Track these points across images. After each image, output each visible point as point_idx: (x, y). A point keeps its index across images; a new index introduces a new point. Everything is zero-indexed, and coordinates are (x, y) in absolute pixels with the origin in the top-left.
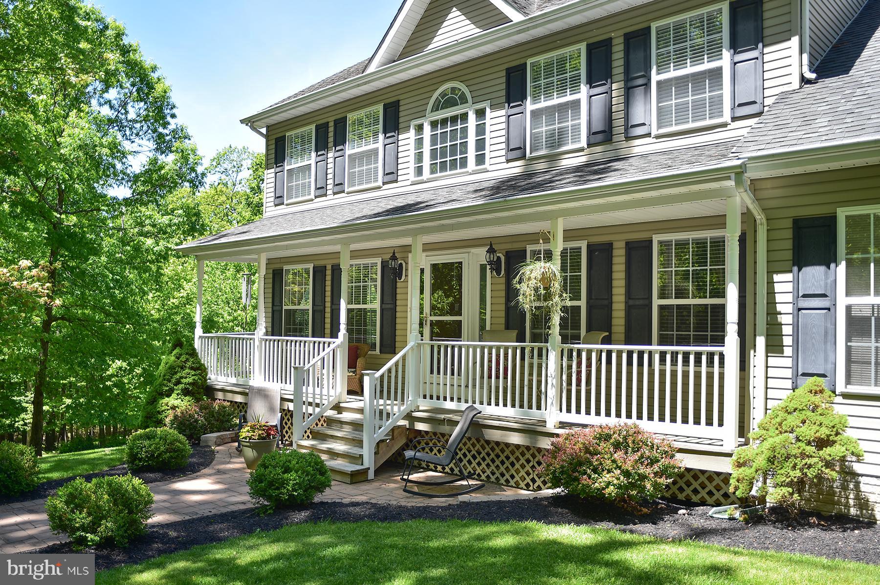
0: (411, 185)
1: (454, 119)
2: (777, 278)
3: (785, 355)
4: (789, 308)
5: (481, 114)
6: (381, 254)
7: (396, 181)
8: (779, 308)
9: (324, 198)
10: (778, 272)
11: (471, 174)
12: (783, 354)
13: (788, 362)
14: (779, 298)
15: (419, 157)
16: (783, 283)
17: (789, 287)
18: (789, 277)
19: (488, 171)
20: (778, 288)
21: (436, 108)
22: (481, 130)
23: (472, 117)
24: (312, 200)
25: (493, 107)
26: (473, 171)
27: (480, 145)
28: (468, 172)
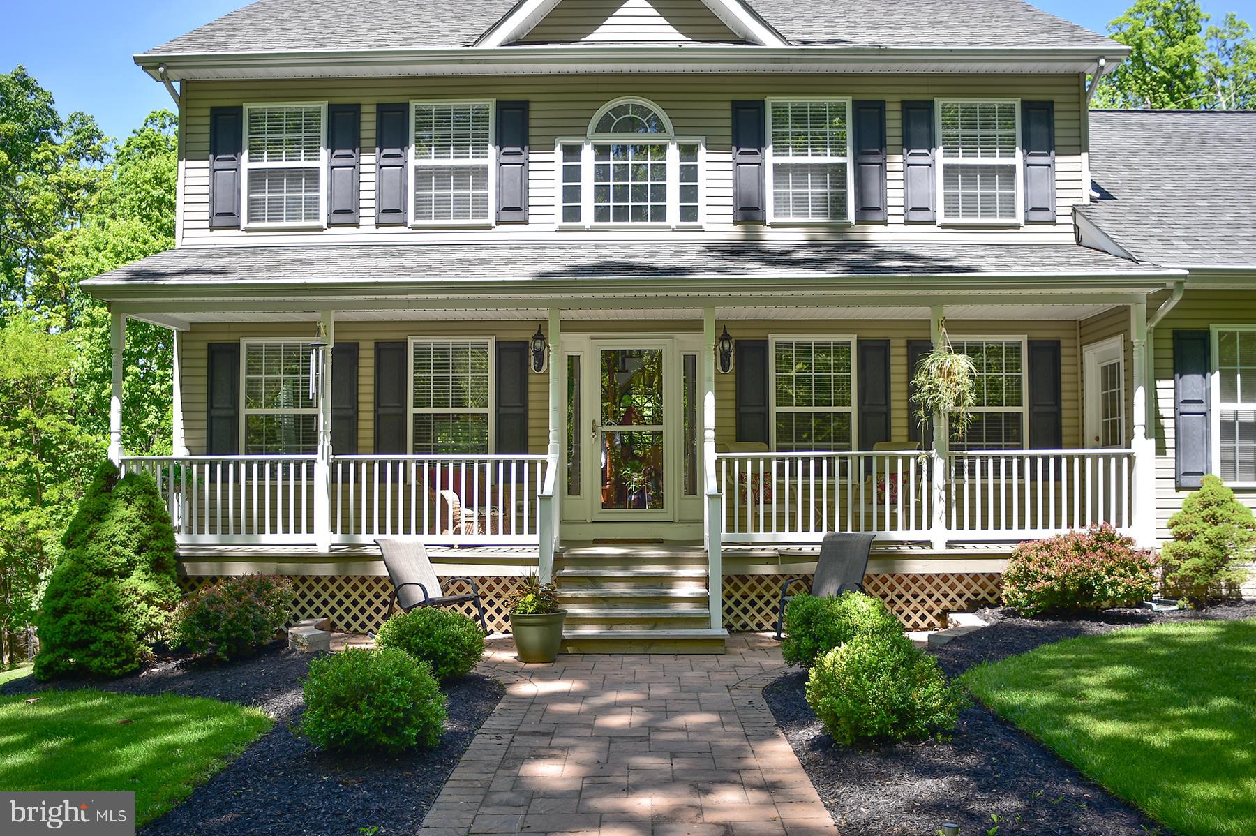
0: (556, 231)
1: (640, 150)
2: (1160, 384)
3: (1167, 456)
4: (1171, 413)
5: (688, 152)
6: (495, 330)
7: (526, 222)
8: (1161, 412)
9: (353, 230)
10: (1160, 379)
11: (673, 231)
12: (1165, 454)
13: (1172, 463)
14: (1161, 403)
15: (572, 194)
16: (1165, 389)
17: (1171, 393)
18: (1171, 383)
19: (704, 231)
20: (1160, 394)
21: (603, 127)
22: (689, 173)
23: (673, 153)
24: (321, 229)
25: (710, 147)
26: (677, 227)
27: (688, 193)
28: (669, 227)
